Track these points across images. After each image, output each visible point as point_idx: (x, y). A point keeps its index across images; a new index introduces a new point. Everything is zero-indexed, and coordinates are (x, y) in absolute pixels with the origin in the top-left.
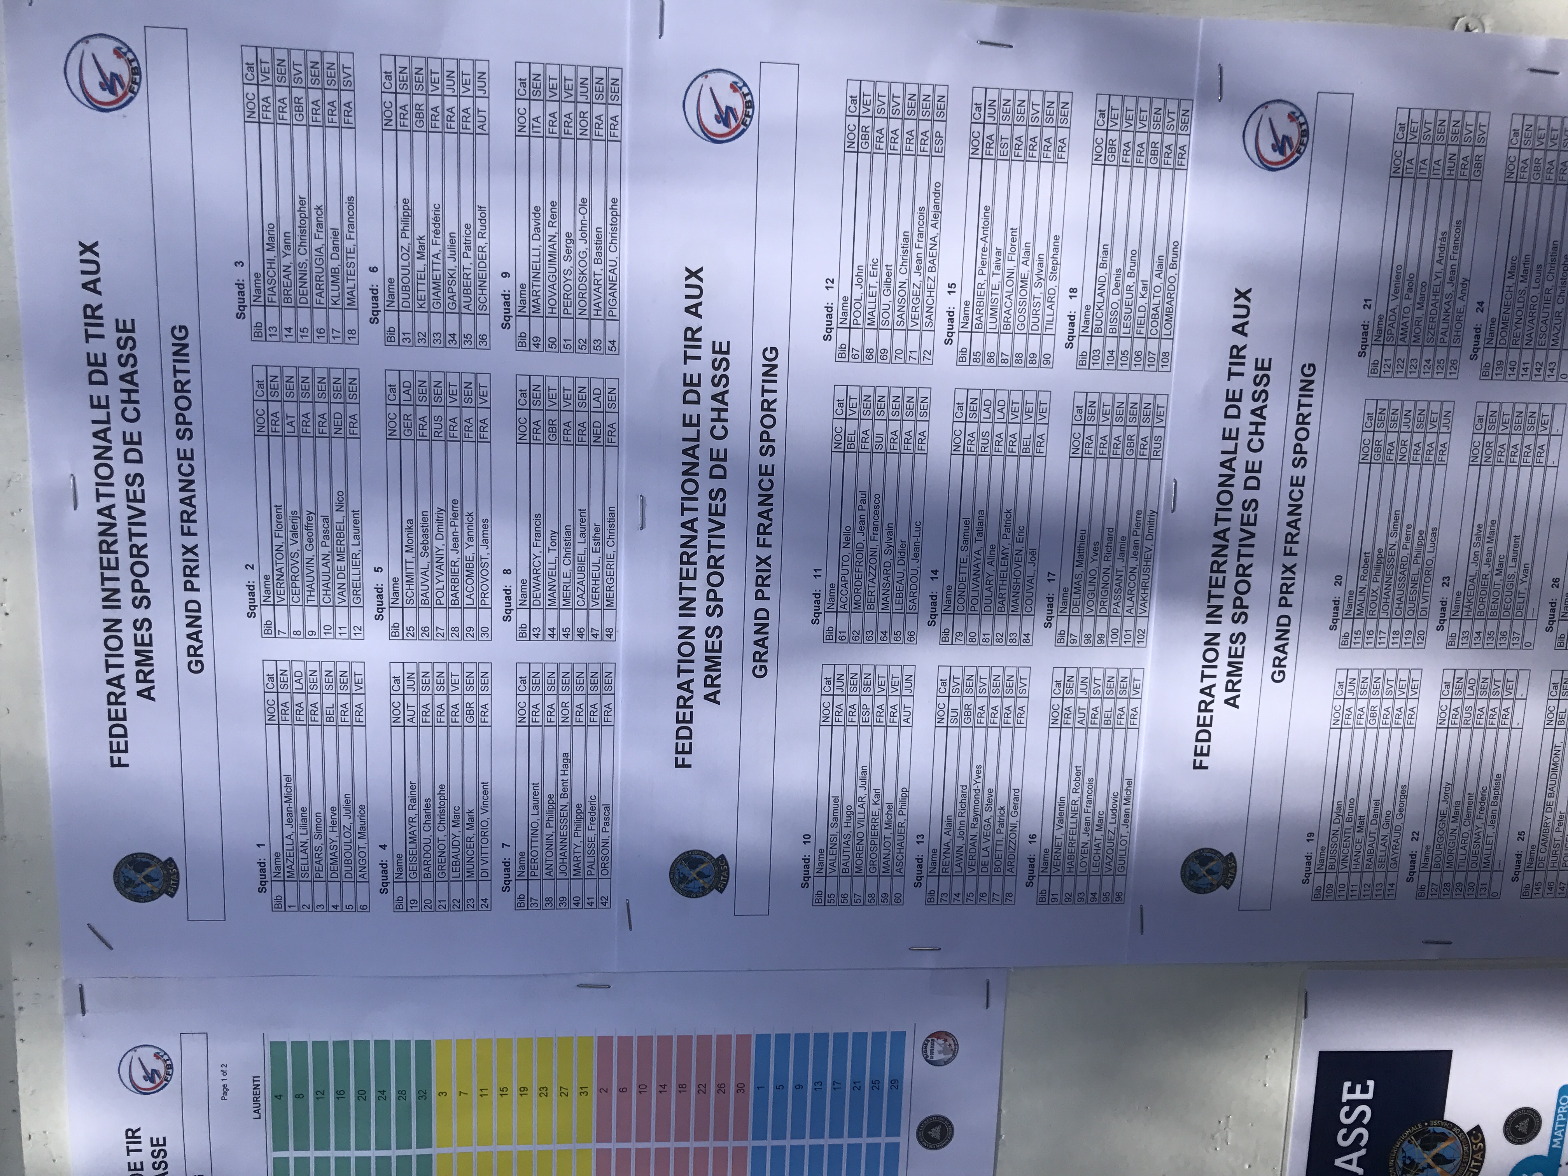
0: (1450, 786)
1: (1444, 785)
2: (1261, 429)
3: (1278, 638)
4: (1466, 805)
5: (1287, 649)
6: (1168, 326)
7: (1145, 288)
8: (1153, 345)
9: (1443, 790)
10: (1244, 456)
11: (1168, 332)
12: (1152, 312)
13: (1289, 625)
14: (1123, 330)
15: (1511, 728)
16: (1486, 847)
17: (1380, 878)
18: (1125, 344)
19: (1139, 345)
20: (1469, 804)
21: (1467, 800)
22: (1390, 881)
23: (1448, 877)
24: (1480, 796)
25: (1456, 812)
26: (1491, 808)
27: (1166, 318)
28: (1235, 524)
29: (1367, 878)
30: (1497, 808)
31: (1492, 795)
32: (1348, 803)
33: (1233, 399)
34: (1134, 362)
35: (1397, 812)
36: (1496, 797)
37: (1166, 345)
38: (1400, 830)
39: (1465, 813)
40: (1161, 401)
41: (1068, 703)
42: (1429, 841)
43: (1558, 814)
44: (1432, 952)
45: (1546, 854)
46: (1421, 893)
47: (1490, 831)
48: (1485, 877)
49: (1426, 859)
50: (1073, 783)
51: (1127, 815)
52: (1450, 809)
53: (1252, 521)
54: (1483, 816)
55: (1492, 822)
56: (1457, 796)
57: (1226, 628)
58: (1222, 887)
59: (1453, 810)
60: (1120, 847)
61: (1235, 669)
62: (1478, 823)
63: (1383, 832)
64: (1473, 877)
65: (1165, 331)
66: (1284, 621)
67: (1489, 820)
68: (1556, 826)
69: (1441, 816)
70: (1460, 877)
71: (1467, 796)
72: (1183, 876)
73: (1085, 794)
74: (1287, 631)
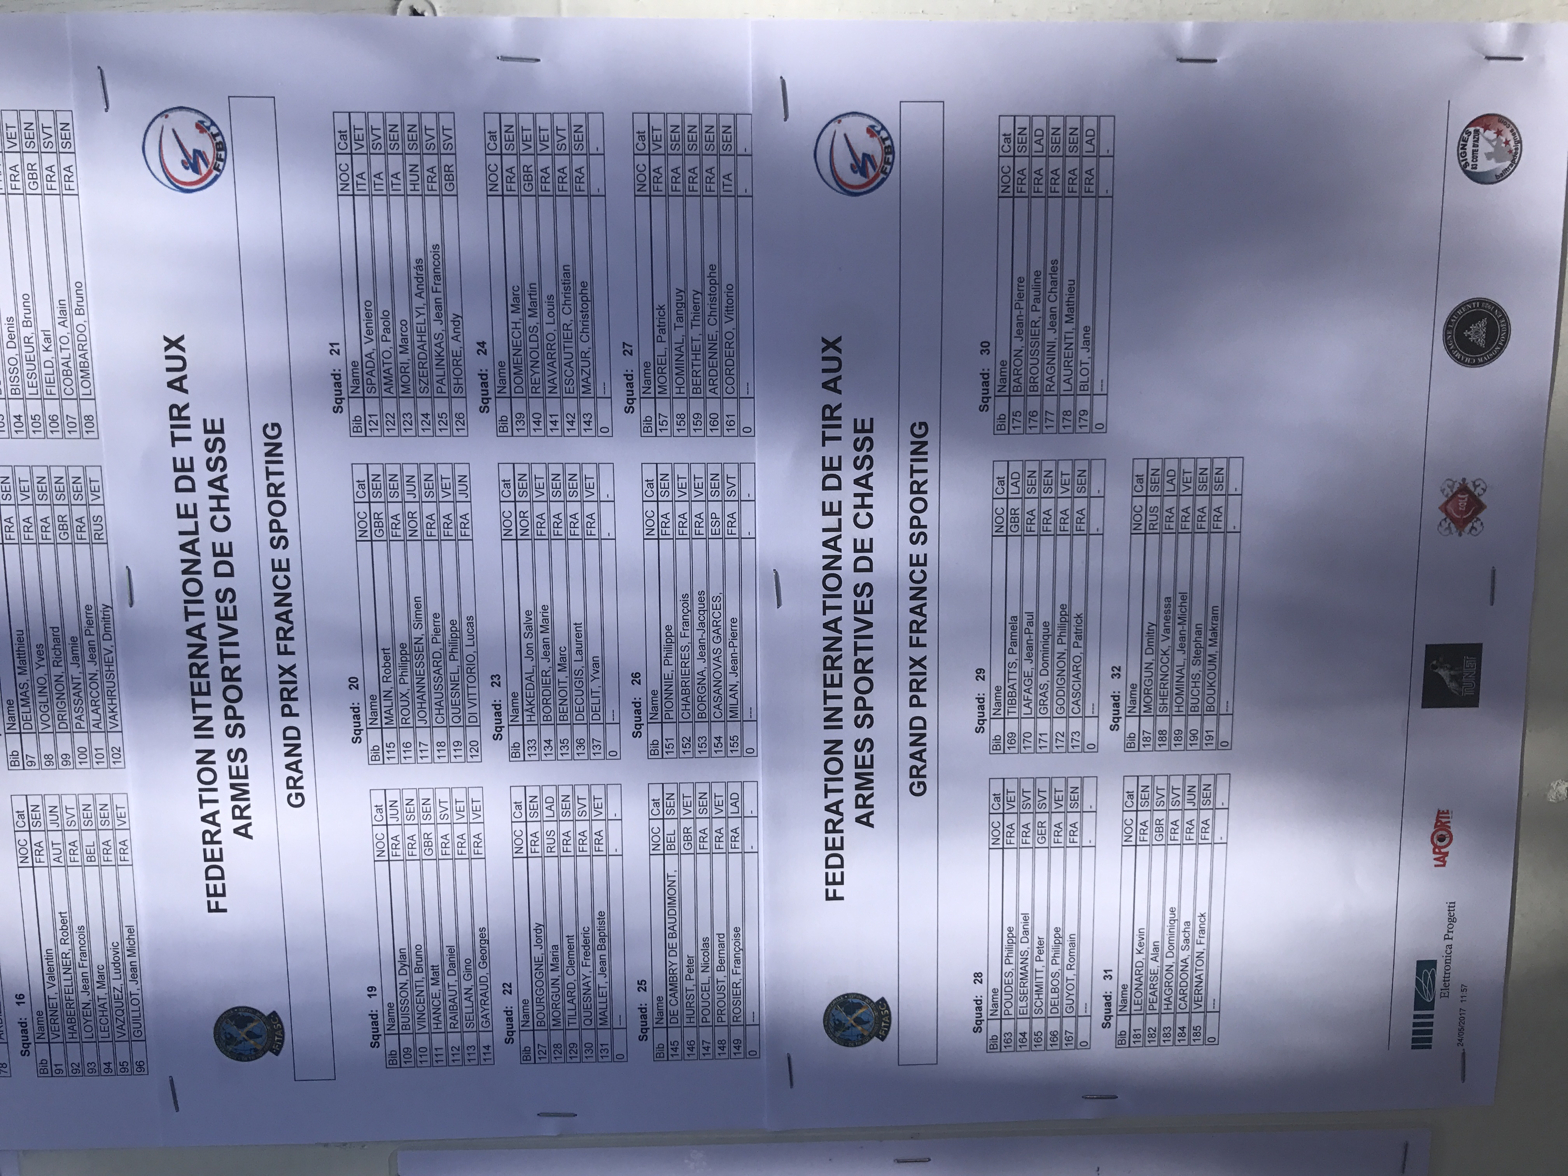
0: (541, 927)
1: (533, 926)
2: (224, 503)
3: (288, 754)
4: (566, 950)
5: (301, 766)
6: (86, 384)
7: (47, 339)
8: (70, 408)
9: (533, 933)
10: (207, 538)
11: (87, 391)
12: (62, 368)
13: (298, 738)
14: (29, 390)
15: (607, 855)
16: (599, 1000)
17: (470, 1039)
18: (34, 408)
19: (52, 408)
20: (571, 949)
21: (566, 944)
22: (484, 1043)
23: (557, 1037)
24: (581, 939)
25: (555, 958)
26: (598, 953)
27: (81, 374)
28: (210, 619)
29: (454, 1039)
30: (606, 952)
31: (597, 938)
32: (414, 951)
33: (183, 470)
34: (49, 429)
35: (479, 960)
36: (602, 939)
37: (87, 408)
38: (486, 983)
39: (566, 960)
40: (93, 474)
41: (37, 837)
42: (526, 994)
43: (685, 959)
44: (550, 1127)
45: (678, 1007)
46: (526, 1056)
47: (601, 980)
48: (604, 1036)
49: (526, 1015)
50: (59, 933)
51: (134, 969)
52: (545, 954)
53: (231, 614)
54: (590, 963)
55: (603, 971)
56: (553, 939)
57: (221, 744)
58: (269, 1053)
59: (550, 957)
60: (132, 1008)
61: (240, 793)
62: (585, 971)
63: (465, 984)
64: (589, 1036)
65: (82, 391)
66: (291, 733)
67: (598, 967)
68: (685, 972)
69: (537, 965)
70: (572, 1037)
71: (565, 939)
72: (218, 1040)
73: (77, 945)
74: (298, 746)
